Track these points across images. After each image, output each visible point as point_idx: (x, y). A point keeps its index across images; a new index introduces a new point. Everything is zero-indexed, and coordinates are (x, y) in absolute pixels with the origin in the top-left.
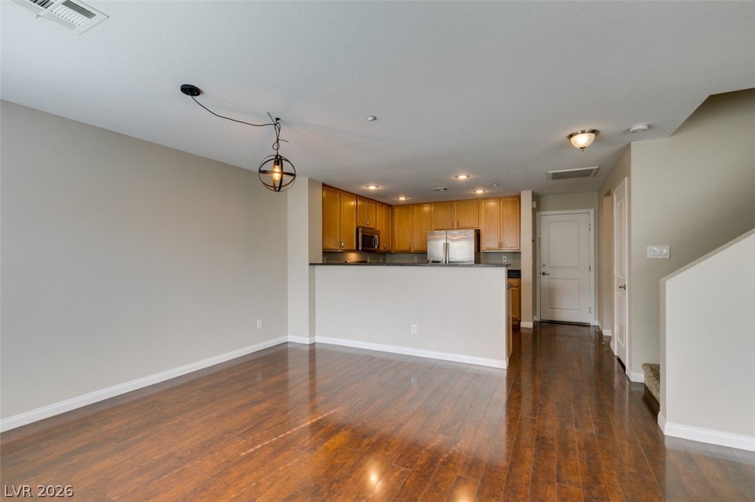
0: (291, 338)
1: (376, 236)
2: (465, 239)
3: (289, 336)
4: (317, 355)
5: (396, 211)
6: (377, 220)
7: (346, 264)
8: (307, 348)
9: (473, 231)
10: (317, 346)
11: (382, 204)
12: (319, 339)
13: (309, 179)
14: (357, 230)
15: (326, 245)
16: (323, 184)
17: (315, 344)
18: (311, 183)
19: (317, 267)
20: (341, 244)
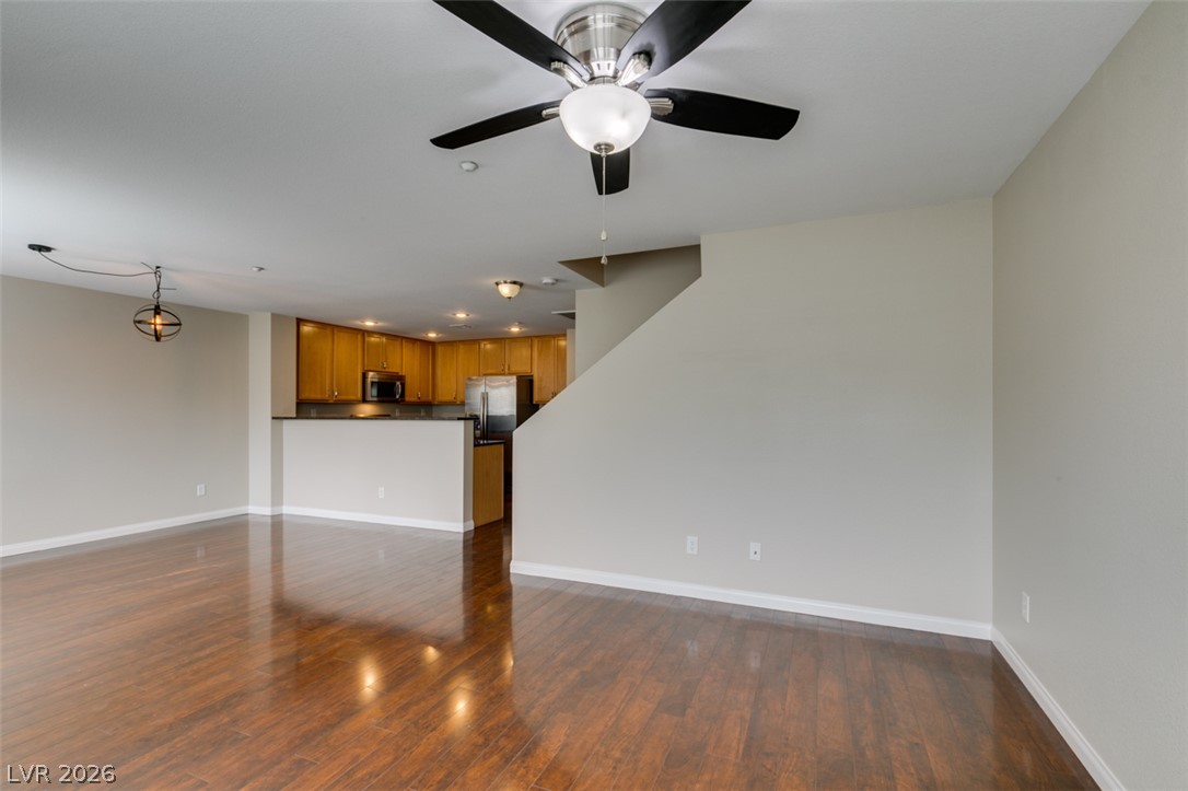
0: (252, 509)
1: (398, 383)
2: (507, 386)
3: (250, 507)
4: (286, 529)
5: (440, 350)
6: (405, 363)
7: (353, 417)
8: (269, 520)
9: (514, 379)
10: (284, 518)
11: (414, 341)
12: (287, 510)
13: (272, 314)
14: (364, 376)
15: (305, 395)
16: (298, 319)
17: (281, 515)
18: (277, 319)
19: (285, 422)
20: (333, 393)
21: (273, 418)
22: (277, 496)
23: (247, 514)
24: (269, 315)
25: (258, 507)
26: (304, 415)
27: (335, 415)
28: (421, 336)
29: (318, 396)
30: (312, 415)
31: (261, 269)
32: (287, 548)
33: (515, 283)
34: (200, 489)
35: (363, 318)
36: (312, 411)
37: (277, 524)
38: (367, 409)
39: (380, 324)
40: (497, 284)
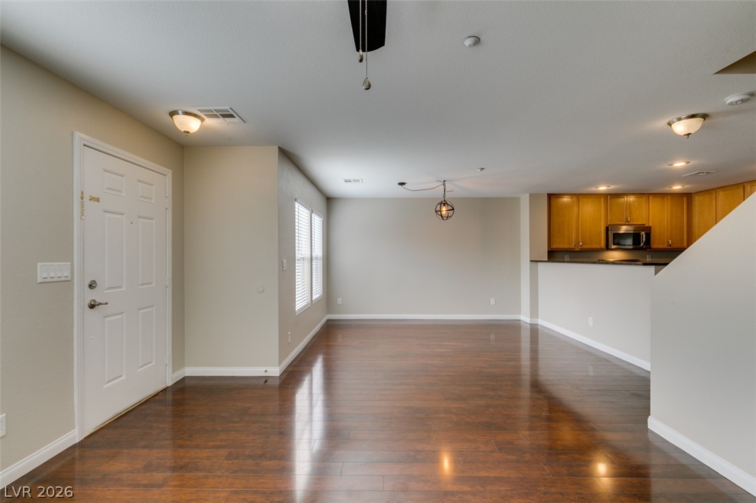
1: (643, 233)
3: (521, 316)
6: (651, 215)
8: (529, 326)
10: (539, 327)
12: (541, 322)
13: (531, 195)
14: (607, 228)
15: (555, 246)
16: (548, 194)
17: (537, 324)
18: (533, 197)
19: (539, 263)
20: (579, 243)
21: (531, 261)
22: (534, 312)
23: (519, 320)
24: (528, 195)
25: (525, 318)
26: (559, 260)
27: (585, 260)
28: (667, 189)
29: (566, 246)
30: (566, 260)
31: (483, 169)
32: (541, 347)
33: (693, 116)
34: (492, 301)
35: (597, 183)
36: (566, 256)
37: (534, 330)
38: (615, 255)
39: (612, 187)
40: (670, 124)
